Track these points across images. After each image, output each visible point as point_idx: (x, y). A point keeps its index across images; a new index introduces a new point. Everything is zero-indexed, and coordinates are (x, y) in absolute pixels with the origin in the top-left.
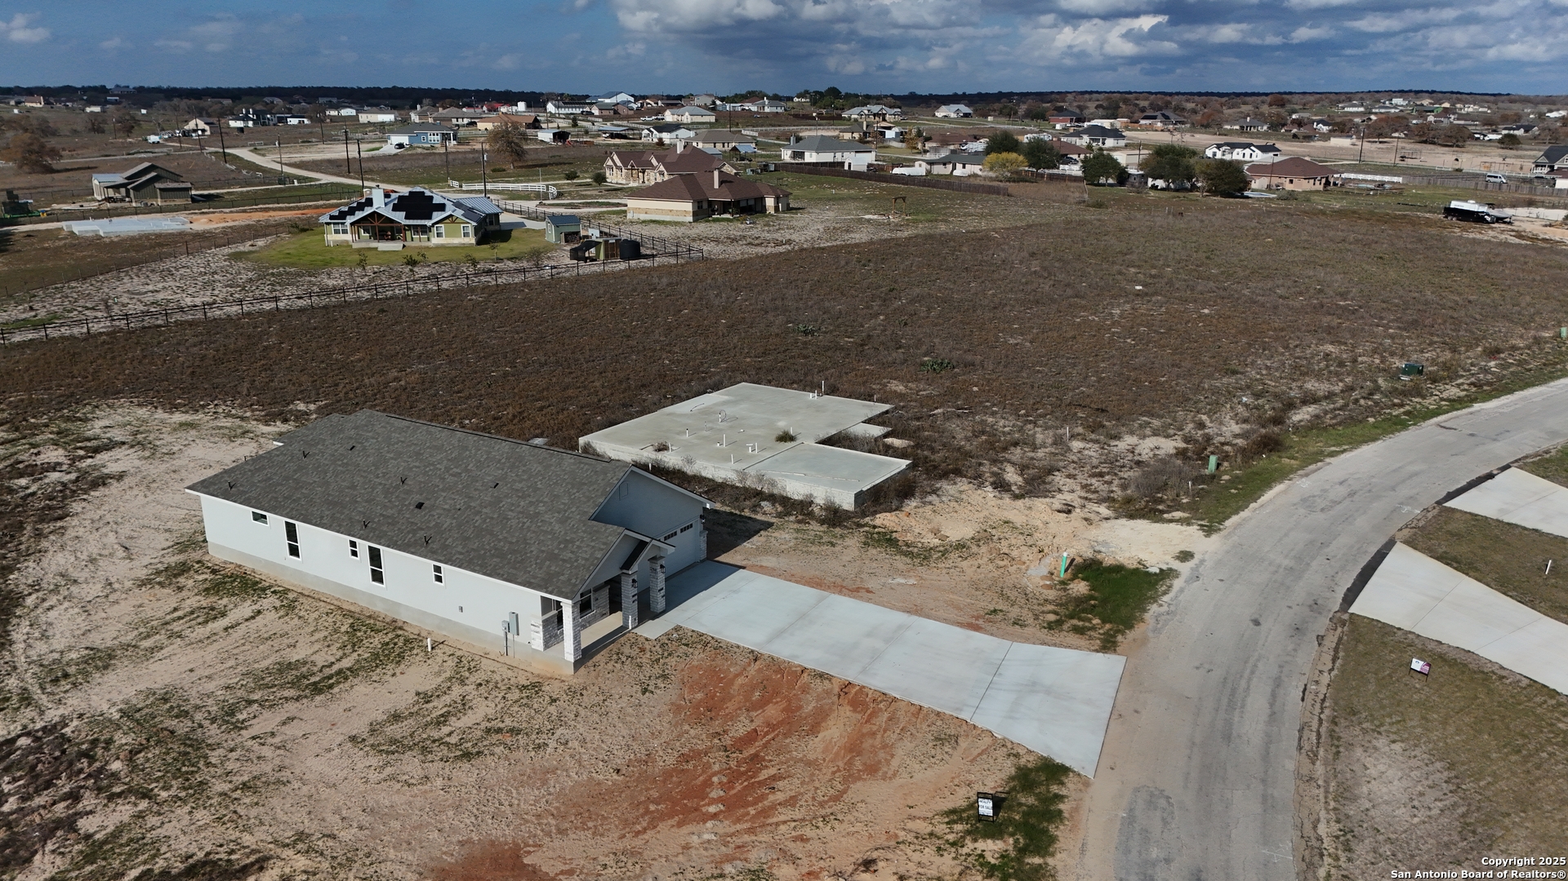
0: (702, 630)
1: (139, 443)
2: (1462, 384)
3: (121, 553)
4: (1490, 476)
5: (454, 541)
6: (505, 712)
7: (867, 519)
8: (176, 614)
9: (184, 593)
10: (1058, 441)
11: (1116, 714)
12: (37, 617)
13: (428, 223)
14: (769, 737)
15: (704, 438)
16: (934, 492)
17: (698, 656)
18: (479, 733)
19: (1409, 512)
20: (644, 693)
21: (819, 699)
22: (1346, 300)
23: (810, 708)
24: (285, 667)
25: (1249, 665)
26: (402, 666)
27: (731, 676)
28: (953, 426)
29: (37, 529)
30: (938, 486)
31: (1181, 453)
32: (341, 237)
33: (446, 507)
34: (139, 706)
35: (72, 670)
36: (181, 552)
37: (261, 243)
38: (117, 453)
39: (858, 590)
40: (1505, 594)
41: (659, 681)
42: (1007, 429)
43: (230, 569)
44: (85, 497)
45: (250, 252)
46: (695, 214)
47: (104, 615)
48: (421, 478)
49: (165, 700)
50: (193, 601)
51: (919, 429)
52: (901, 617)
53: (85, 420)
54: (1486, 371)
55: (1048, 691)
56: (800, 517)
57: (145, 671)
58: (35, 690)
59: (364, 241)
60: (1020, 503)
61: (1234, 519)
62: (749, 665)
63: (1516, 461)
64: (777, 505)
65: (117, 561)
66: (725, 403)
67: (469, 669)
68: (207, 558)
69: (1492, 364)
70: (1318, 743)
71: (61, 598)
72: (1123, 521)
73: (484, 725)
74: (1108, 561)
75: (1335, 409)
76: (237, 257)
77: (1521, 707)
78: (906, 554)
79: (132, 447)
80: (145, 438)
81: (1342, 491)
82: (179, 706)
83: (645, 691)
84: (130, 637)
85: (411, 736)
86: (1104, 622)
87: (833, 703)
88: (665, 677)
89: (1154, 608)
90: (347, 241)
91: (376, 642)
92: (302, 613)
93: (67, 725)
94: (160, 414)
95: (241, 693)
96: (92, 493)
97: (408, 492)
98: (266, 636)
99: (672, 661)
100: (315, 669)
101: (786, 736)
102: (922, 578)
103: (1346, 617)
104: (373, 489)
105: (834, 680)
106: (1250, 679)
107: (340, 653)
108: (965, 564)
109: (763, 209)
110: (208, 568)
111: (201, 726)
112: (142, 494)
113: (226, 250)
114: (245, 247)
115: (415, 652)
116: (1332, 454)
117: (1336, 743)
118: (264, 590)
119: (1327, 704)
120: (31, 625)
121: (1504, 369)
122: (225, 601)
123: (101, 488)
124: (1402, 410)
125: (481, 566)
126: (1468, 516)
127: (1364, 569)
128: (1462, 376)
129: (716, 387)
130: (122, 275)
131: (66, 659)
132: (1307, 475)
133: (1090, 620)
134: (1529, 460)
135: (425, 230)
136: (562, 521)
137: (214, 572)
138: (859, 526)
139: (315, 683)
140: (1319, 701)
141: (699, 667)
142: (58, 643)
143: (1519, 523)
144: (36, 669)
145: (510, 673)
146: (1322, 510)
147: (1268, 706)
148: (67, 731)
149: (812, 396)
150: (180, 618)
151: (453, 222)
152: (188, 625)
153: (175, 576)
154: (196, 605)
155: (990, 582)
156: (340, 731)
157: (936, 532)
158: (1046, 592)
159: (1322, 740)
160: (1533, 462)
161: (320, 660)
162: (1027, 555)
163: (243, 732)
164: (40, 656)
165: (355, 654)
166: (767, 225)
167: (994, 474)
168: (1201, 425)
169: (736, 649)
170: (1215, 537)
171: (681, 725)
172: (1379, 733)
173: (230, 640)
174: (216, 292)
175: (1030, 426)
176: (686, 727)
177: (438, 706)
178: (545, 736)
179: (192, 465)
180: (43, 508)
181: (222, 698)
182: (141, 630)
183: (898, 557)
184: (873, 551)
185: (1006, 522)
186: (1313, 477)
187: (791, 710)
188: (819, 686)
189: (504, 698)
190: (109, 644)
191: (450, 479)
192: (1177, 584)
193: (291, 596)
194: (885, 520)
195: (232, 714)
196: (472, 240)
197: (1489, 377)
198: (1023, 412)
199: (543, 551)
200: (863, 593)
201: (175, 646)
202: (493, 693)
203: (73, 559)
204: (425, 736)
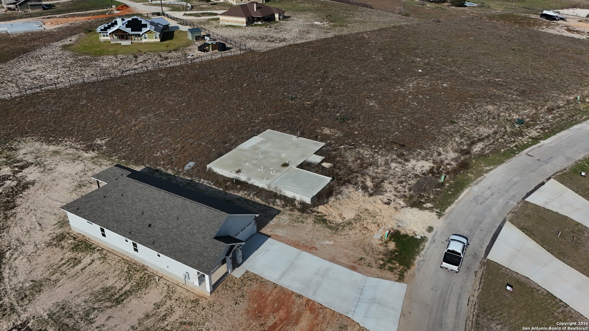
0: (256, 273)
1: (38, 163)
2: (538, 129)
3: (38, 227)
4: (543, 184)
5: (164, 243)
6: (186, 314)
7: (316, 208)
8: (63, 262)
9: (65, 250)
10: (387, 163)
11: (403, 315)
12: (11, 264)
13: (141, 33)
14: (281, 326)
15: (254, 165)
16: (340, 193)
17: (255, 286)
18: (178, 324)
19: (513, 204)
20: (236, 305)
21: (298, 307)
22: (498, 78)
23: (295, 311)
24: (106, 290)
25: (450, 287)
26: (148, 289)
27: (267, 296)
28: (347, 154)
29: (5, 214)
30: (341, 189)
31: (431, 171)
32: (106, 38)
33: (160, 227)
34: (54, 312)
35: (28, 293)
36: (61, 227)
37: (74, 38)
38: (31, 169)
39: (311, 248)
40: (542, 246)
41: (241, 298)
42: (367, 156)
43: (80, 237)
44: (21, 195)
45: (70, 45)
46: (247, 23)
47: (36, 262)
48: (149, 213)
49: (63, 309)
50: (69, 255)
51: (335, 156)
52: (327, 264)
53: (16, 150)
54: (547, 121)
55: (379, 304)
56: (291, 207)
57: (54, 293)
58: (15, 304)
59: (115, 40)
60: (371, 199)
61: (449, 209)
62: (273, 290)
63: (553, 175)
64: (282, 201)
65: (38, 232)
66: (262, 142)
67: (172, 291)
68: (71, 231)
69: (550, 117)
70: (472, 327)
71: (19, 253)
72: (409, 209)
73: (180, 320)
74: (403, 232)
75: (490, 144)
76: (65, 47)
77: (543, 305)
78: (330, 227)
79: (36, 165)
80: (40, 160)
81: (488, 193)
82: (69, 312)
83: (236, 303)
84: (46, 275)
85: (153, 326)
86: (400, 265)
87: (303, 309)
88: (243, 296)
89: (418, 258)
90: (108, 40)
91: (138, 277)
92: (109, 261)
93: (29, 322)
94: (45, 146)
95: (90, 304)
96: (24, 193)
97: (145, 219)
98: (97, 273)
99: (245, 288)
100: (116, 291)
101: (287, 325)
102: (335, 241)
103: (485, 261)
104: (132, 215)
105: (303, 298)
106: (450, 295)
107: (125, 282)
108: (351, 233)
109: (274, 18)
110: (72, 236)
111: (77, 322)
112: (42, 193)
113: (60, 44)
114: (67, 42)
115: (152, 282)
116: (487, 171)
117: (478, 326)
118: (94, 249)
119: (476, 307)
120: (9, 269)
121: (554, 120)
122: (80, 255)
123: (27, 190)
124: (514, 144)
125: (174, 256)
126: (533, 206)
127: (494, 235)
128: (538, 124)
129: (258, 132)
130: (20, 59)
131: (24, 287)
132: (477, 184)
133: (395, 264)
134: (558, 174)
135: (139, 36)
136: (204, 238)
137: (74, 239)
138: (313, 212)
139: (117, 299)
140: (473, 305)
141: (255, 291)
142: (21, 278)
143: (551, 209)
144: (15, 293)
145: (187, 294)
146: (481, 203)
147: (455, 308)
148: (30, 325)
149: (294, 138)
150: (64, 264)
151: (151, 33)
152: (67, 268)
153: (60, 241)
154: (69, 257)
155: (360, 243)
156: (127, 323)
157: (340, 215)
158: (380, 247)
159: (473, 325)
160: (560, 175)
161: (118, 285)
162: (373, 227)
163: (93, 325)
164: (15, 285)
165: (130, 283)
166: (276, 29)
167: (363, 182)
168: (440, 154)
169: (268, 282)
170: (442, 219)
171: (250, 320)
172: (493, 320)
173: (84, 275)
174: (59, 71)
175: (376, 155)
176: (251, 321)
177: (162, 310)
178: (201, 326)
179: (60, 176)
180: (6, 202)
181: (83, 307)
182: (51, 270)
183: (326, 229)
184: (318, 226)
185: (366, 210)
186: (479, 184)
187: (288, 313)
188: (298, 301)
189: (186, 306)
190: (40, 278)
191: (160, 214)
192: (427, 244)
193: (104, 252)
194: (321, 209)
195: (88, 315)
196: (158, 40)
197: (548, 124)
198: (374, 146)
199: (197, 252)
200: (314, 251)
201: (64, 279)
202: (182, 304)
203: (21, 231)
204: (158, 326)
